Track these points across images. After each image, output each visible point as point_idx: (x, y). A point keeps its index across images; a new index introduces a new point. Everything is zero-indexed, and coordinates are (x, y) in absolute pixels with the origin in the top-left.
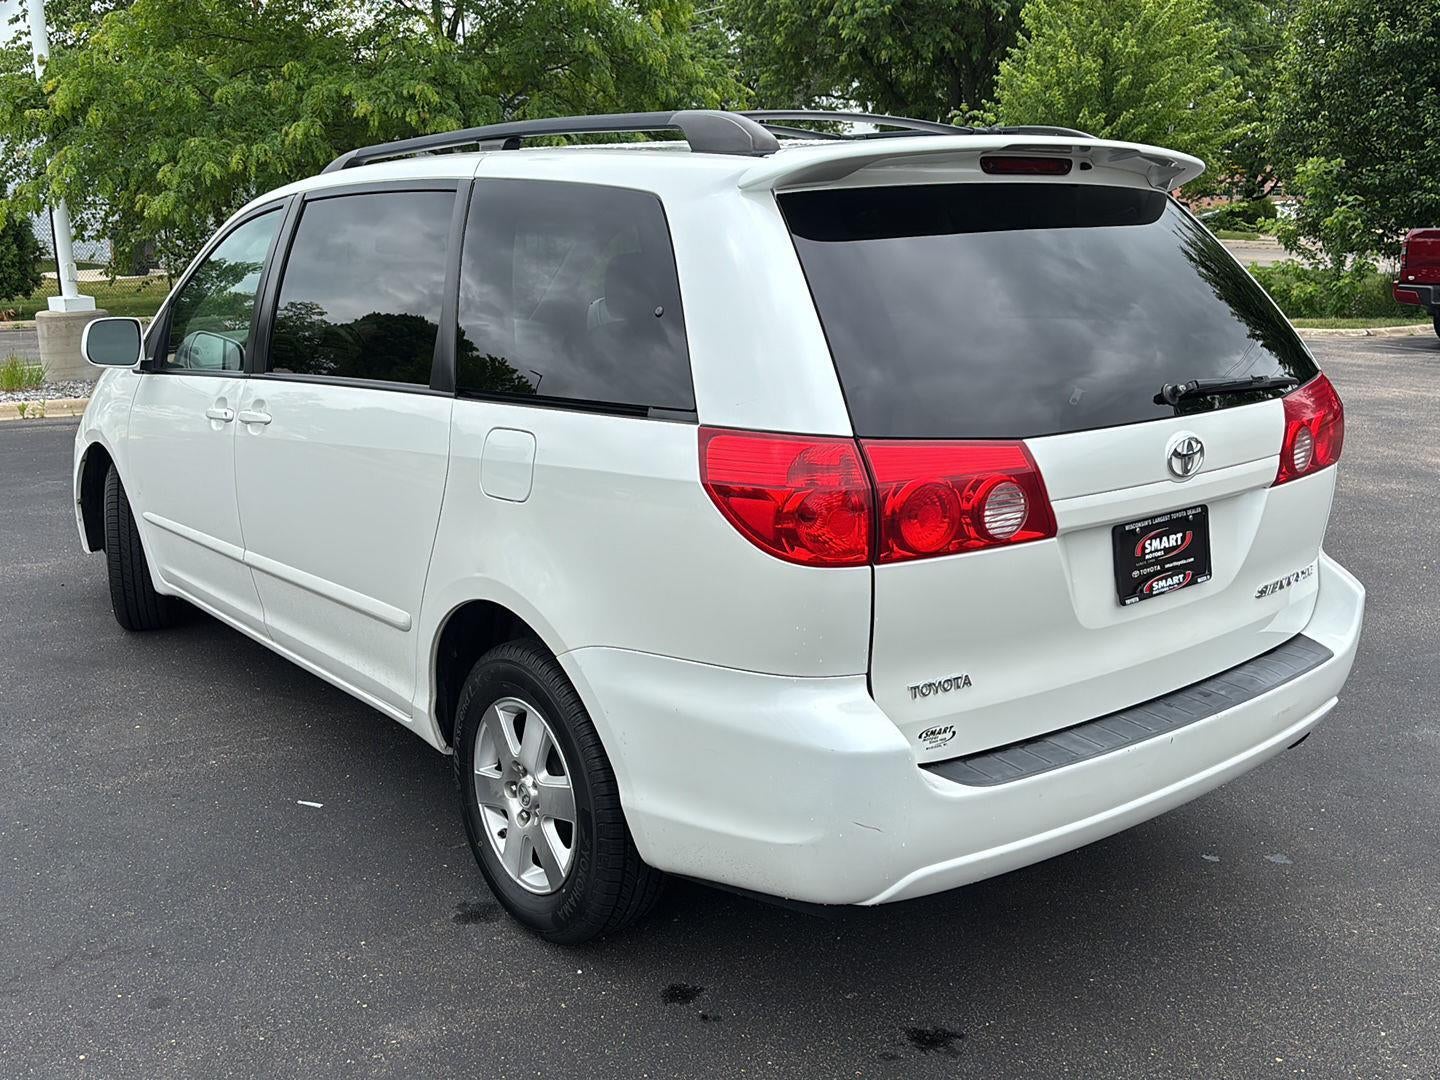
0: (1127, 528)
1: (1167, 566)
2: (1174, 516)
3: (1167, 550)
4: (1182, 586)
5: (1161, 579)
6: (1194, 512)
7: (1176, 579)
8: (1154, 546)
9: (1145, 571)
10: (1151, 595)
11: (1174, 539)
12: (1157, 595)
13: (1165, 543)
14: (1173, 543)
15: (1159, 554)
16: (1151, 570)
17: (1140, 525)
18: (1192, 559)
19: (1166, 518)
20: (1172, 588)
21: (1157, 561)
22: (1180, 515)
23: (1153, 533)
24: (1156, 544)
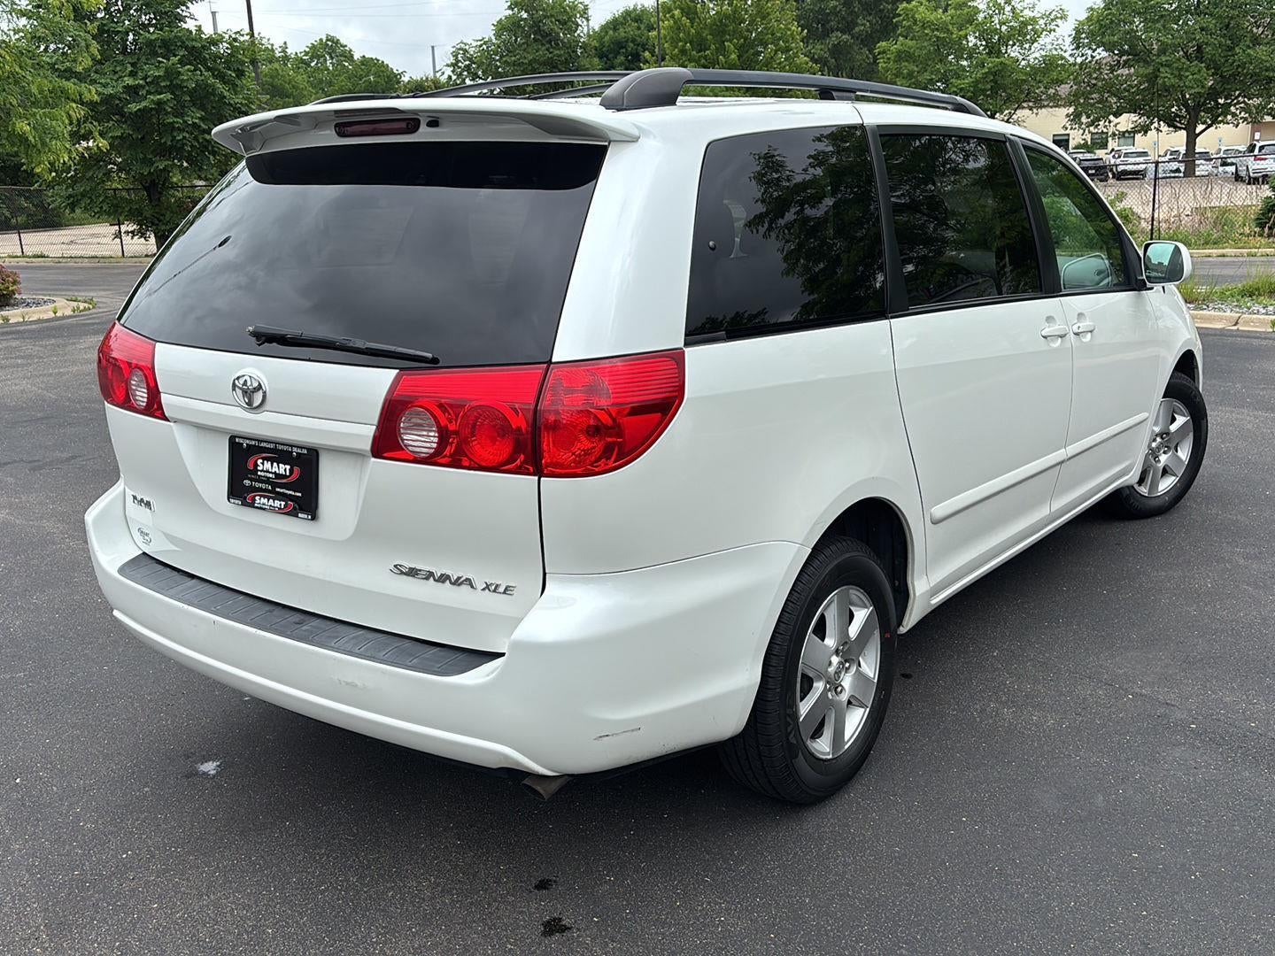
0: (237, 440)
1: (278, 490)
2: (280, 447)
3: (278, 476)
4: (280, 511)
5: (265, 497)
6: (299, 451)
7: (277, 503)
8: (266, 467)
9: (258, 485)
10: (252, 505)
11: (283, 469)
12: (257, 508)
13: (275, 469)
14: (282, 471)
15: (271, 475)
16: (263, 486)
17: (248, 442)
18: (300, 494)
19: (272, 446)
20: (272, 510)
21: (267, 481)
22: (285, 448)
23: (264, 455)
24: (267, 465)
